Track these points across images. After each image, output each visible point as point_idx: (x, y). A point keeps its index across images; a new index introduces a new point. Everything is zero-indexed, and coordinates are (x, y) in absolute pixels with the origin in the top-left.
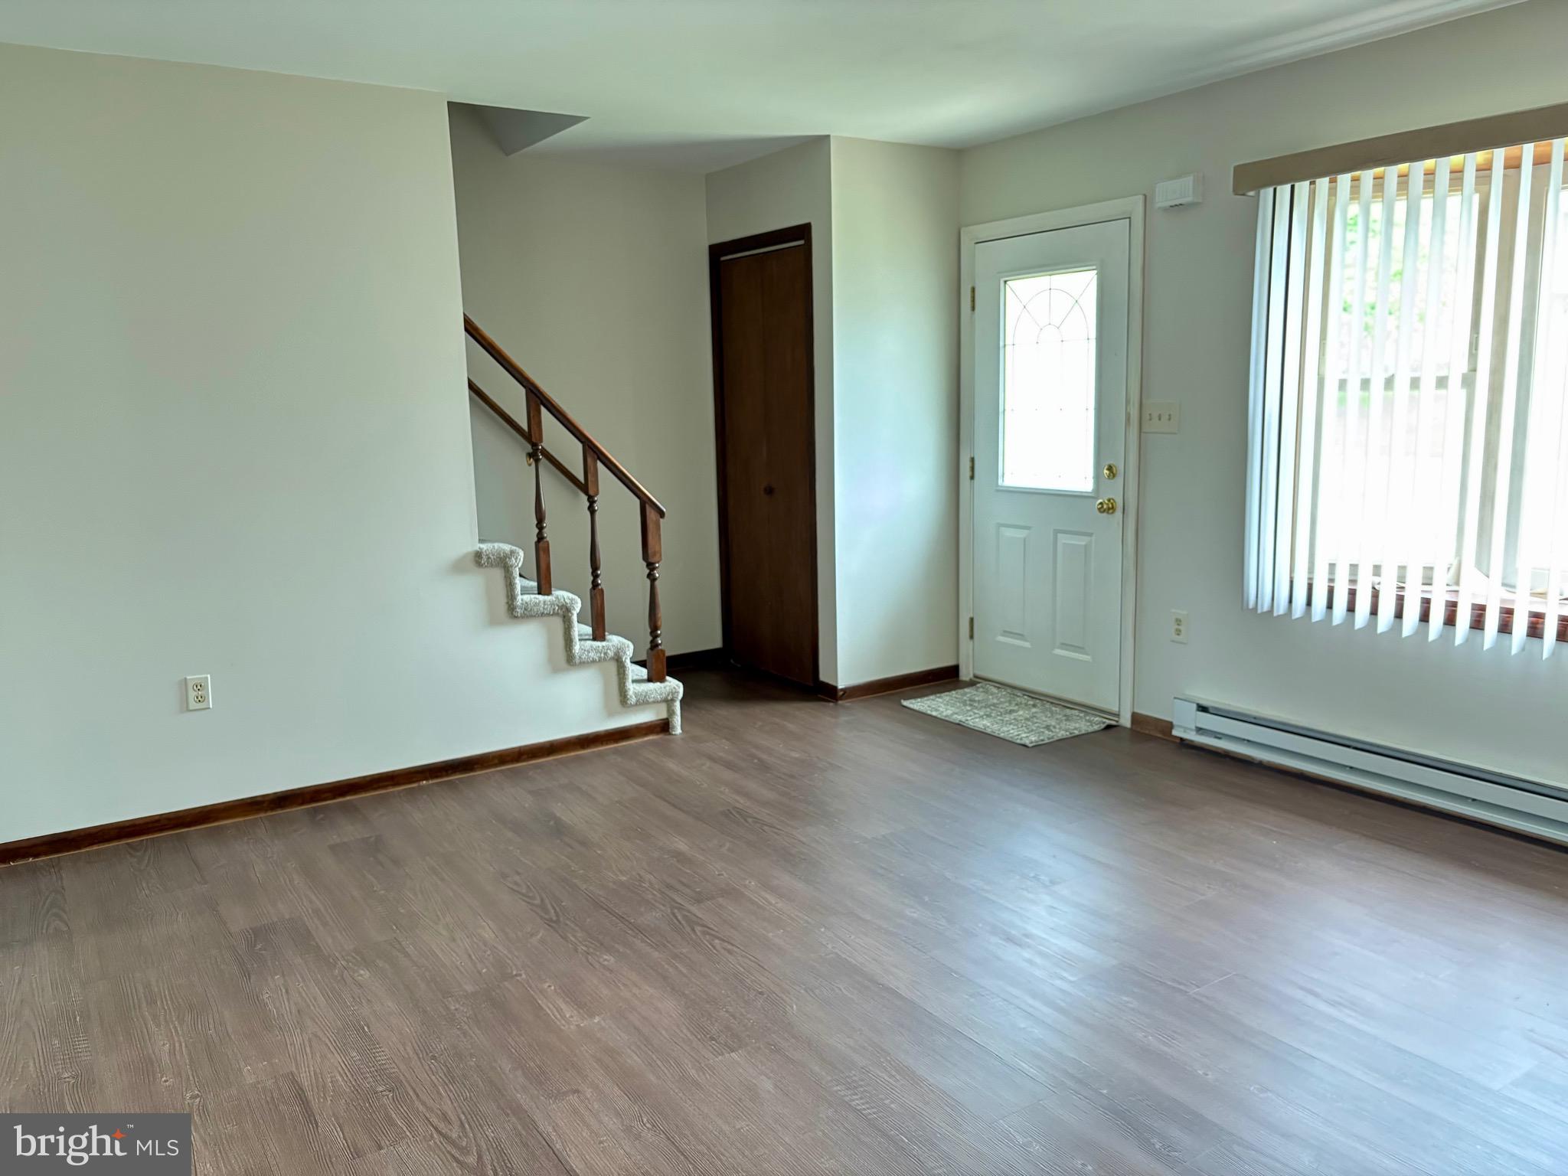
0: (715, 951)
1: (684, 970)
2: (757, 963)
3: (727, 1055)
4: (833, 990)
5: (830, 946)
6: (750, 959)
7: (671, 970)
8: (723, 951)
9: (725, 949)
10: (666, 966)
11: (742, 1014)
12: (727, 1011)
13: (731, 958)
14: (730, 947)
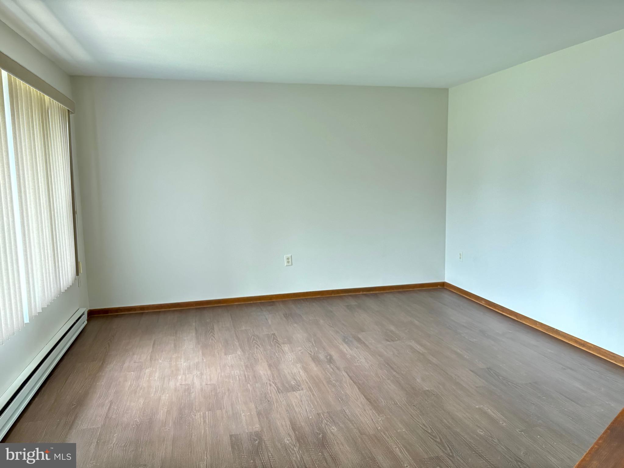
0: (431, 427)
1: (445, 421)
2: (414, 418)
3: (429, 389)
4: (387, 402)
5: (380, 419)
6: (416, 420)
7: (451, 422)
8: (428, 426)
9: (427, 427)
10: (453, 424)
11: (423, 400)
12: (428, 402)
13: (424, 422)
14: (424, 428)
